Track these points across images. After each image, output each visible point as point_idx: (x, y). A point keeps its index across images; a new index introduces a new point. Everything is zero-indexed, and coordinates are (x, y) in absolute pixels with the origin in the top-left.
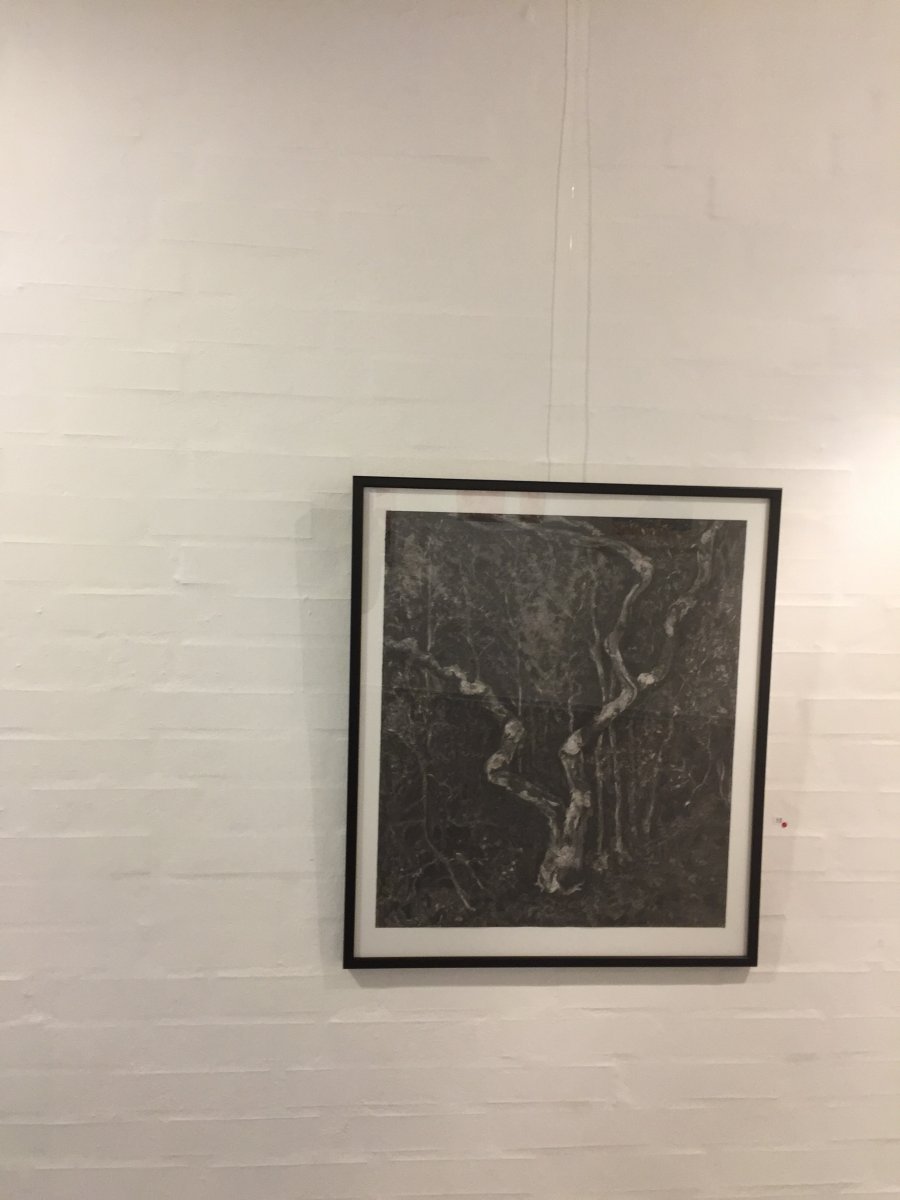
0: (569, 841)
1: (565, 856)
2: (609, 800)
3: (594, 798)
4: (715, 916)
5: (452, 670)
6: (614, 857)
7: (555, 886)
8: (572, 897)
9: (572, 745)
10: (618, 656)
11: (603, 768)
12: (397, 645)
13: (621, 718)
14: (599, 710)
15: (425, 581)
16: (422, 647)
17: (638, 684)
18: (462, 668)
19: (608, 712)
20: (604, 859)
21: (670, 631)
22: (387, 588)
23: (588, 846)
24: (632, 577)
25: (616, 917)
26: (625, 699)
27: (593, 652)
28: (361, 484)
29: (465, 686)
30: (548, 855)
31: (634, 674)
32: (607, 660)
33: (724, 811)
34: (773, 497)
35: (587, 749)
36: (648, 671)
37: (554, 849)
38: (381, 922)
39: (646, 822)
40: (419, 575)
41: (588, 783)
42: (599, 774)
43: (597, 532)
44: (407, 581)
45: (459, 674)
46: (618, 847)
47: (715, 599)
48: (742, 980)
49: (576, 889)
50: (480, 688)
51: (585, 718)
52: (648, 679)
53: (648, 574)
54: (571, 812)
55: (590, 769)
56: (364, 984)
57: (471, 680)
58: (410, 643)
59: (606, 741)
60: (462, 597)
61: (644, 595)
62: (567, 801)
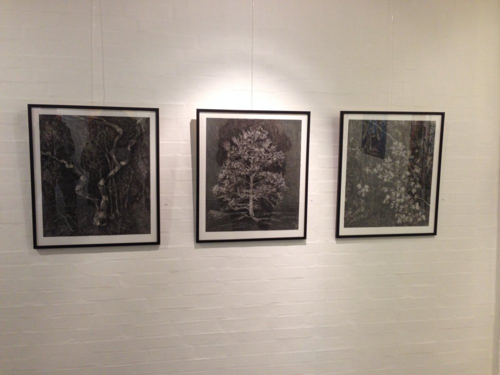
0: (102, 210)
1: (101, 215)
2: (114, 198)
3: (109, 198)
4: (148, 231)
5: (62, 161)
6: (116, 215)
7: (98, 224)
8: (104, 227)
9: (101, 183)
10: (114, 157)
11: (111, 189)
12: (45, 154)
13: (116, 175)
14: (109, 172)
15: (52, 135)
16: (53, 154)
17: (120, 164)
18: (66, 160)
19: (112, 173)
20: (113, 215)
21: (129, 149)
22: (41, 137)
23: (108, 211)
24: (117, 133)
25: (118, 232)
26: (117, 169)
27: (106, 155)
28: (30, 107)
29: (67, 166)
30: (96, 215)
31: (119, 161)
32: (111, 158)
33: (148, 201)
34: (156, 111)
35: (106, 184)
36: (123, 161)
37: (97, 213)
38: (45, 235)
39: (126, 205)
40: (50, 133)
41: (107, 193)
42: (110, 191)
43: (105, 121)
44: (47, 135)
45: (65, 162)
46: (117, 212)
47: (142, 139)
48: (157, 249)
49: (105, 224)
50: (72, 166)
51: (105, 175)
52: (123, 163)
53: (121, 133)
54: (102, 202)
55: (107, 190)
56: (41, 254)
57: (69, 164)
58: (49, 153)
59: (112, 182)
60: (64, 139)
61: (121, 139)
62: (101, 199)
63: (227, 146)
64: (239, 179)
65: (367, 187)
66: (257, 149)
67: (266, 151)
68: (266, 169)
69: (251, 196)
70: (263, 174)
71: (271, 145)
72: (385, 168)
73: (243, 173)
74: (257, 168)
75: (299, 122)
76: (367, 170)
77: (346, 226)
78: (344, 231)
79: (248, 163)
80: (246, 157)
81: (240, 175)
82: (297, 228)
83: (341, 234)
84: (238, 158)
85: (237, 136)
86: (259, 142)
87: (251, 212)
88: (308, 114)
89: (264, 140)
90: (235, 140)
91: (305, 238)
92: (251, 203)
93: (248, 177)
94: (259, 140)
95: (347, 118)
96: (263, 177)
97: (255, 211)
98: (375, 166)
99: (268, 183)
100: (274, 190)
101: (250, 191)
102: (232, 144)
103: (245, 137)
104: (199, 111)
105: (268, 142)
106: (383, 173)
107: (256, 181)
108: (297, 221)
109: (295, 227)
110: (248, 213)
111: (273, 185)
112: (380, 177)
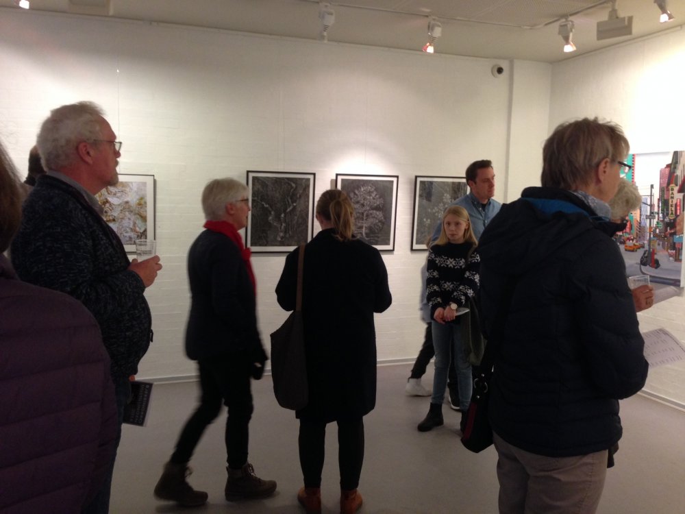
0: (282, 232)
1: (282, 234)
2: (289, 225)
3: (286, 224)
5: (263, 203)
6: (290, 235)
7: (280, 239)
9: (283, 215)
10: (290, 200)
11: (288, 219)
12: (254, 199)
13: (291, 211)
14: (287, 209)
16: (258, 199)
17: (293, 205)
19: (288, 210)
20: (288, 234)
21: (298, 196)
22: (252, 189)
23: (285, 232)
24: (292, 187)
25: (290, 244)
26: (291, 208)
27: (286, 200)
28: (248, 172)
29: (265, 206)
30: (279, 234)
31: (293, 203)
32: (288, 202)
33: (307, 227)
34: (314, 174)
35: (285, 216)
38: (251, 245)
39: (295, 229)
40: (257, 187)
41: (285, 222)
43: (286, 180)
47: (305, 191)
49: (283, 240)
50: (267, 206)
51: (285, 211)
53: (295, 187)
54: (283, 227)
55: (285, 220)
57: (266, 204)
58: (256, 198)
59: (288, 215)
60: (264, 190)
61: (294, 190)
62: (282, 225)
63: (352, 195)
64: (358, 214)
65: (429, 220)
66: (368, 197)
67: (374, 199)
68: (373, 209)
69: (365, 225)
70: (371, 212)
71: (376, 195)
72: (439, 209)
73: (360, 211)
74: (368, 208)
75: (392, 182)
76: (429, 210)
77: (417, 244)
78: (416, 247)
79: (363, 205)
80: (362, 202)
81: (359, 213)
82: (389, 244)
83: (414, 248)
84: (358, 202)
85: (358, 189)
86: (370, 193)
87: (364, 234)
88: (397, 177)
89: (372, 192)
90: (357, 192)
91: (393, 250)
92: (364, 229)
93: (363, 214)
94: (370, 192)
95: (419, 180)
96: (371, 214)
97: (366, 234)
98: (433, 208)
99: (374, 217)
100: (377, 221)
101: (364, 222)
102: (355, 194)
103: (362, 190)
104: (337, 175)
105: (375, 193)
106: (438, 212)
107: (367, 216)
108: (389, 240)
109: (388, 244)
110: (362, 235)
111: (376, 218)
112: (436, 214)
